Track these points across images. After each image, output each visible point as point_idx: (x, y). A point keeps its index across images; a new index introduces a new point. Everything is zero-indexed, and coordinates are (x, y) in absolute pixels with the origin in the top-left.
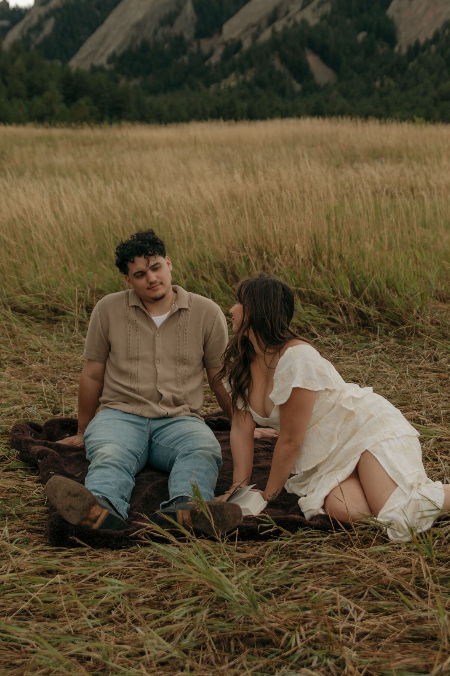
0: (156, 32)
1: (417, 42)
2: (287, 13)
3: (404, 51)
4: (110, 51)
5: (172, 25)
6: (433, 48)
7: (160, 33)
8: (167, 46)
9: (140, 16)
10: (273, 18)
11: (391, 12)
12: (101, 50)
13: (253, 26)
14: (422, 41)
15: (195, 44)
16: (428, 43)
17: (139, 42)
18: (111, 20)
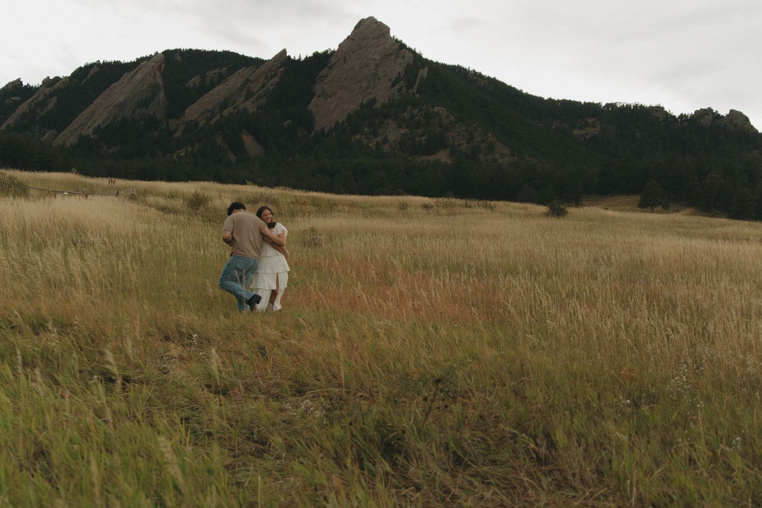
0: (134, 112)
2: (235, 102)
4: (96, 125)
5: (147, 108)
7: (137, 112)
8: (141, 123)
9: (121, 99)
10: (224, 105)
11: (310, 106)
12: (89, 124)
13: (209, 111)
15: (165, 123)
17: (120, 119)
18: (98, 101)
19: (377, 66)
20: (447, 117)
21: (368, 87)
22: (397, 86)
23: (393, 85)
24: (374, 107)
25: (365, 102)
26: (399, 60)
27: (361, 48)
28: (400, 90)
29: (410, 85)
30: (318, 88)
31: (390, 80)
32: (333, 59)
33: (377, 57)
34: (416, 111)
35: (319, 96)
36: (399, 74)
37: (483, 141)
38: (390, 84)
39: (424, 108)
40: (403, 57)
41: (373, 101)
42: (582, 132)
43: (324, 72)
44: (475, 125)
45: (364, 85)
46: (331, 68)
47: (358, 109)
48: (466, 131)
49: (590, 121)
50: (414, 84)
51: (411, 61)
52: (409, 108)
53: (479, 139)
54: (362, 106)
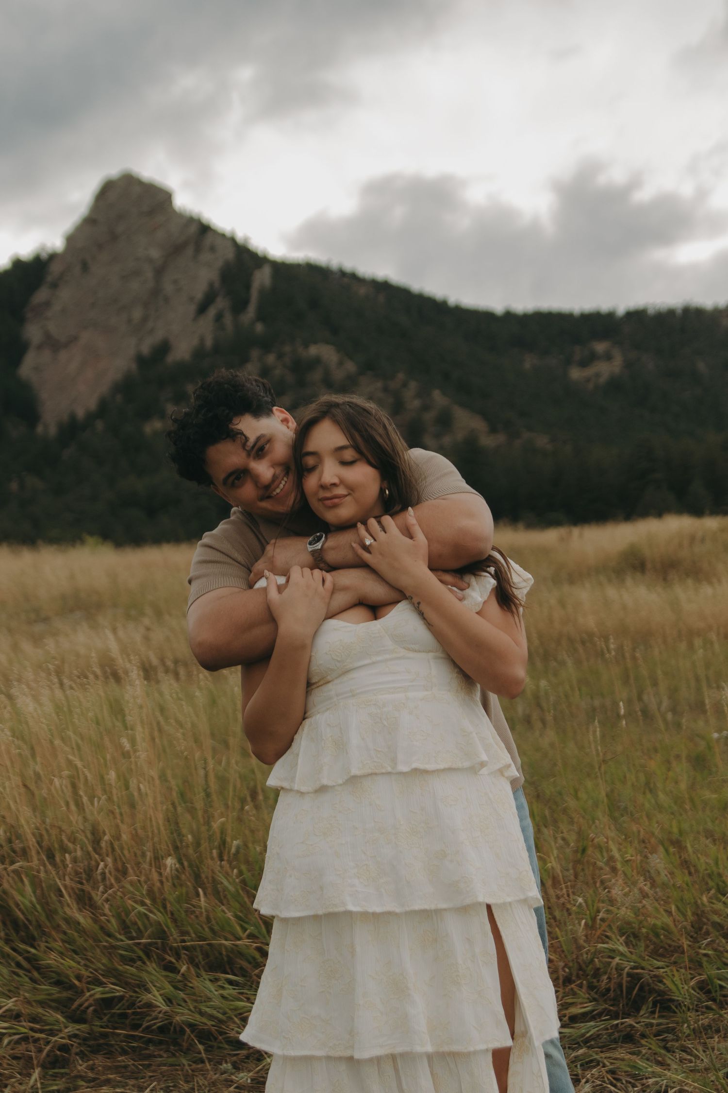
1: (73, 417)
3: (53, 431)
6: (100, 425)
11: (25, 370)
14: (80, 413)
16: (92, 417)
19: (159, 272)
20: (341, 363)
21: (145, 319)
22: (212, 312)
23: (202, 309)
24: (171, 358)
25: (145, 349)
26: (206, 256)
27: (114, 237)
28: (219, 317)
29: (239, 305)
30: (33, 332)
31: (191, 299)
32: (55, 269)
33: (155, 253)
34: (271, 359)
35: (40, 347)
36: (211, 285)
37: (426, 408)
38: (192, 308)
39: (287, 349)
40: (213, 249)
41: (163, 348)
42: (589, 372)
43: (41, 295)
44: (401, 376)
45: (137, 314)
46: (55, 286)
47: (134, 367)
48: (386, 390)
49: (600, 347)
50: (245, 303)
51: (230, 254)
52: (255, 353)
53: (416, 403)
54: (141, 360)
